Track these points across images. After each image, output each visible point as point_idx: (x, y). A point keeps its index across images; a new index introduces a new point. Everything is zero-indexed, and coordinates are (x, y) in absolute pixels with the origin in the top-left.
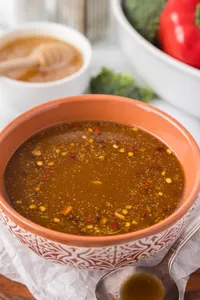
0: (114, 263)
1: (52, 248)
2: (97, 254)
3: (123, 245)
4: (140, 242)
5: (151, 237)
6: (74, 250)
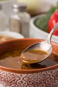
0: (37, 83)
1: (13, 76)
2: (30, 78)
3: (40, 73)
4: (46, 73)
5: (50, 71)
6: (21, 76)
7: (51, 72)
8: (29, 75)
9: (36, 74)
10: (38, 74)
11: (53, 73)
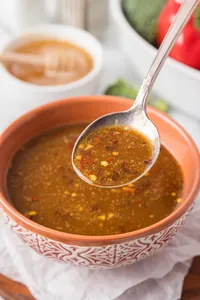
0: (114, 262)
1: (53, 247)
2: (97, 253)
4: (139, 242)
5: (151, 236)
6: (74, 249)
7: (152, 239)
8: (93, 248)
9: (113, 246)
10: (118, 245)
11: (155, 239)
